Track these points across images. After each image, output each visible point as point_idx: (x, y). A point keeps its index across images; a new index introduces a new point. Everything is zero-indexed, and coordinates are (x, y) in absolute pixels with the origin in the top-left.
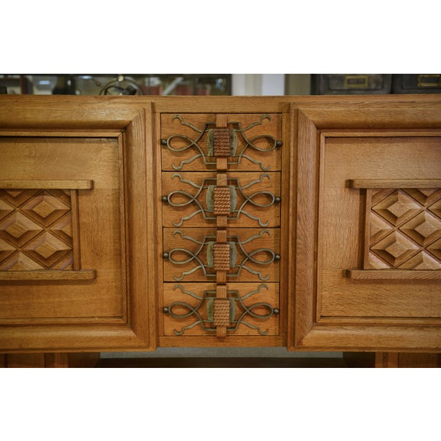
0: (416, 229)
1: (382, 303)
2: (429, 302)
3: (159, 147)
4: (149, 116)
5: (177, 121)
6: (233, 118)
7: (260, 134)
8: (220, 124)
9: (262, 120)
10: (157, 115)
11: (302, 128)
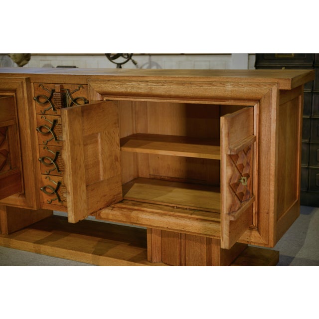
3: (34, 101)
4: (25, 85)
5: (41, 87)
6: (66, 87)
7: (79, 96)
8: (57, 90)
9: (79, 88)
10: (32, 84)
11: (92, 94)
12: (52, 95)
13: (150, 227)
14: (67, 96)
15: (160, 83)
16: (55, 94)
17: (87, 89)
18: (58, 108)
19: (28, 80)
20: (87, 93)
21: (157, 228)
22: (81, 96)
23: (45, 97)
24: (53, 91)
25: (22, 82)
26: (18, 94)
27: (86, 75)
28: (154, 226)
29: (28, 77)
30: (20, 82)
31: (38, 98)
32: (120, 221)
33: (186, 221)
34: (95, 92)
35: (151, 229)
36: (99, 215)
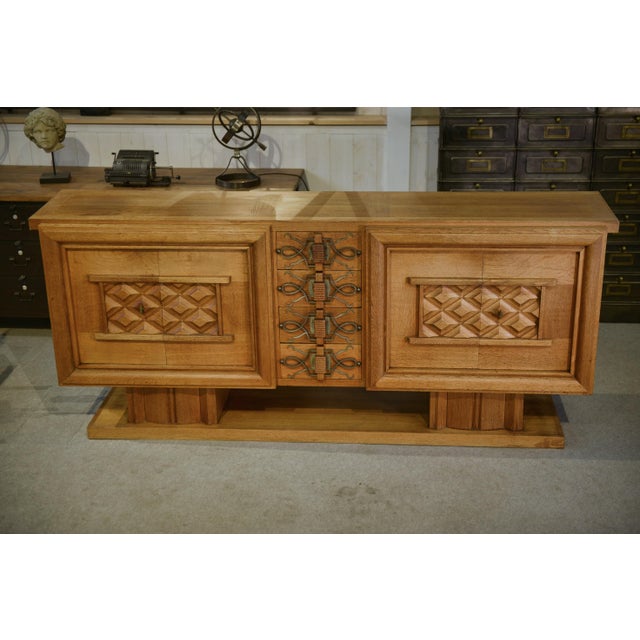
0: (454, 311)
1: (433, 359)
2: (465, 358)
3: (275, 254)
4: (267, 236)
5: (288, 237)
6: (327, 236)
7: (345, 246)
8: (317, 241)
10: (274, 233)
12: (306, 246)
14: (328, 247)
16: (316, 247)
18: (319, 263)
22: (348, 245)
23: (292, 248)
31: (282, 250)
34: (377, 243)
36: (374, 385)
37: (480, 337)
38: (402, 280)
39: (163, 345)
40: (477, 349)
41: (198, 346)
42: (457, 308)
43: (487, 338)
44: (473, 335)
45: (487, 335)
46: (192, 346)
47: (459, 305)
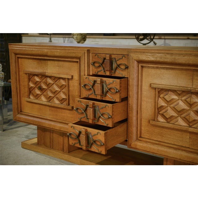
0: (175, 107)
1: (163, 136)
2: (182, 139)
3: (91, 65)
4: (86, 55)
5: (97, 56)
6: (113, 56)
7: (121, 63)
8: (107, 59)
9: (122, 57)
10: (91, 54)
11: (131, 62)
12: (104, 62)
13: (167, 157)
14: (114, 62)
15: (182, 55)
16: (106, 61)
17: (128, 58)
18: (106, 70)
19: (88, 51)
20: (128, 61)
21: (172, 158)
22: (123, 63)
23: (98, 63)
24: (105, 59)
25: (85, 52)
26: (81, 60)
27: (127, 49)
28: (170, 157)
29: (88, 49)
30: (83, 52)
31: (94, 63)
32: (145, 151)
33: (195, 155)
34: (133, 60)
35: (167, 158)
36: (130, 145)
37: (190, 127)
38: (148, 85)
39: (48, 107)
40: (189, 134)
41: (60, 110)
42: (176, 105)
43: (194, 128)
44: (186, 125)
45: (194, 126)
46: (58, 110)
47: (178, 104)
